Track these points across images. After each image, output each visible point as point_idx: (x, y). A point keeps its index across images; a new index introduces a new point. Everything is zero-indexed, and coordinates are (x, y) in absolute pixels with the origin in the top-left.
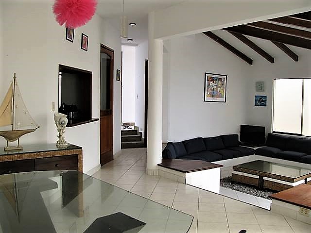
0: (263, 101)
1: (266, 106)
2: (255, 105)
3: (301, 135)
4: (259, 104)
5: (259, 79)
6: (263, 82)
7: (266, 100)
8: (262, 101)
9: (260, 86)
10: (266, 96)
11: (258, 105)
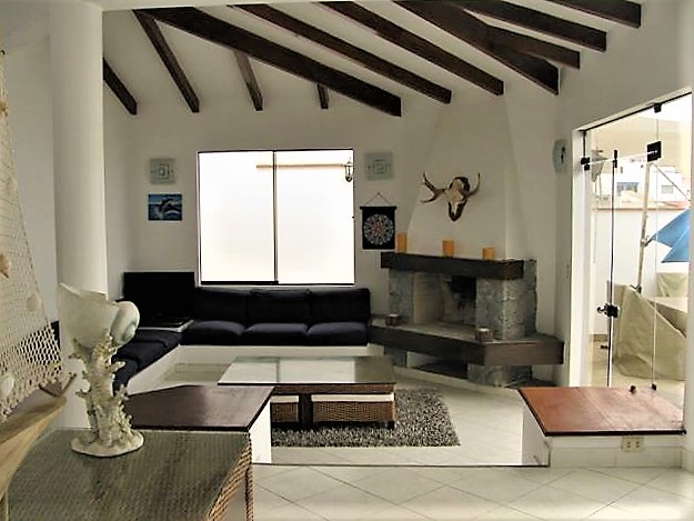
0: (171, 207)
1: (180, 218)
2: (150, 219)
3: (276, 283)
4: (161, 215)
5: (159, 151)
6: (172, 160)
7: (181, 206)
8: (170, 209)
9: (162, 169)
10: (180, 196)
11: (158, 219)
